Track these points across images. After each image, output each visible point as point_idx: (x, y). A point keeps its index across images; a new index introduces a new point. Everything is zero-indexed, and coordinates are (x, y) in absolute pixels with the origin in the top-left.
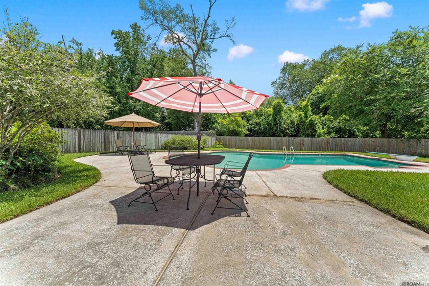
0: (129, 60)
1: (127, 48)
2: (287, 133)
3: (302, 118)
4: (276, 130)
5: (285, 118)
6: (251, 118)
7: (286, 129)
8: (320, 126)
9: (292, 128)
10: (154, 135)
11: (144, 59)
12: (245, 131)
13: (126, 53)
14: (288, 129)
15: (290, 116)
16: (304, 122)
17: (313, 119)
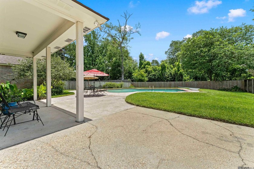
0: (91, 47)
1: (90, 41)
2: (168, 79)
3: (176, 71)
4: (163, 78)
5: (167, 72)
6: (151, 72)
7: (167, 78)
8: (186, 75)
9: (171, 77)
10: (99, 82)
11: (98, 45)
12: (146, 79)
13: (90, 43)
14: (168, 77)
15: (170, 71)
16: (177, 73)
17: (181, 72)
